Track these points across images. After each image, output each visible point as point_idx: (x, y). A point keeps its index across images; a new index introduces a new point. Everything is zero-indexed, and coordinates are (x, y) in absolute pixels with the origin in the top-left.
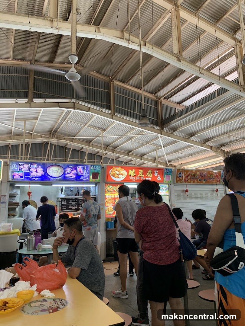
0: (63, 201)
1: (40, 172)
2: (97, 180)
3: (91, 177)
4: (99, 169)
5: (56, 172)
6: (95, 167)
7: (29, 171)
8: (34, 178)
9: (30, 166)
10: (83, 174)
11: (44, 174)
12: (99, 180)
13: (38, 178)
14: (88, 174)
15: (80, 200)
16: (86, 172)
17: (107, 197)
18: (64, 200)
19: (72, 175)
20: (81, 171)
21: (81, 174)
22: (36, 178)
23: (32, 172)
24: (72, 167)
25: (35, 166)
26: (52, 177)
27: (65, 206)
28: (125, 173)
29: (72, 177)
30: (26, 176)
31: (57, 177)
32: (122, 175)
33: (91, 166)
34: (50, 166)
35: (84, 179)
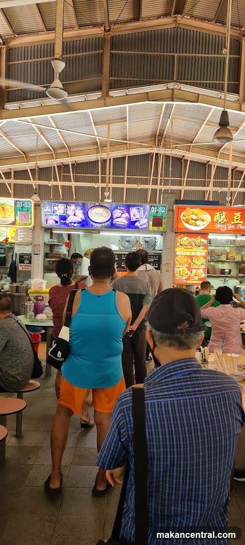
1: (80, 216)
2: (161, 229)
3: (151, 223)
4: (163, 212)
5: (101, 215)
6: (157, 209)
7: (65, 214)
8: (73, 224)
9: (67, 208)
10: (138, 219)
11: (84, 218)
12: (164, 229)
13: (78, 223)
14: (146, 220)
16: (143, 216)
17: (178, 253)
19: (122, 221)
20: (136, 214)
21: (136, 219)
22: (75, 223)
23: (69, 216)
24: (122, 208)
25: (73, 207)
26: (95, 222)
28: (207, 217)
29: (124, 224)
30: (62, 221)
31: (102, 223)
32: (203, 220)
33: (152, 206)
34: (92, 207)
35: (140, 226)
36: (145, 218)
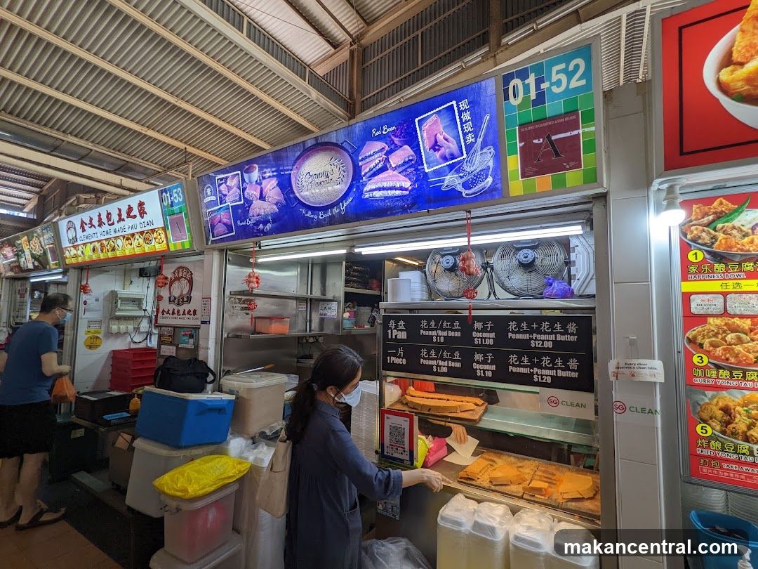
0: (392, 324)
1: (272, 194)
2: (573, 182)
3: (514, 163)
4: (575, 83)
5: (323, 179)
6: (539, 82)
7: (242, 202)
8: (261, 226)
9: (243, 181)
10: (453, 157)
11: (284, 202)
13: (271, 221)
14: (490, 151)
15: (478, 325)
16: (470, 138)
18: (397, 319)
19: (393, 181)
20: (440, 138)
21: (445, 159)
23: (250, 203)
24: (387, 130)
25: (255, 175)
26: (314, 209)
27: (401, 351)
29: (398, 193)
31: (331, 206)
33: (507, 79)
34: (299, 158)
35: (466, 186)
36: (484, 145)
